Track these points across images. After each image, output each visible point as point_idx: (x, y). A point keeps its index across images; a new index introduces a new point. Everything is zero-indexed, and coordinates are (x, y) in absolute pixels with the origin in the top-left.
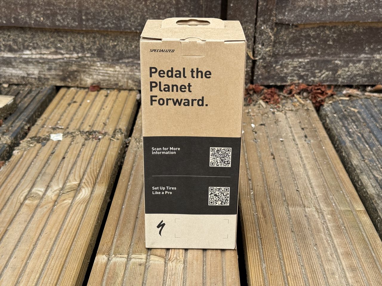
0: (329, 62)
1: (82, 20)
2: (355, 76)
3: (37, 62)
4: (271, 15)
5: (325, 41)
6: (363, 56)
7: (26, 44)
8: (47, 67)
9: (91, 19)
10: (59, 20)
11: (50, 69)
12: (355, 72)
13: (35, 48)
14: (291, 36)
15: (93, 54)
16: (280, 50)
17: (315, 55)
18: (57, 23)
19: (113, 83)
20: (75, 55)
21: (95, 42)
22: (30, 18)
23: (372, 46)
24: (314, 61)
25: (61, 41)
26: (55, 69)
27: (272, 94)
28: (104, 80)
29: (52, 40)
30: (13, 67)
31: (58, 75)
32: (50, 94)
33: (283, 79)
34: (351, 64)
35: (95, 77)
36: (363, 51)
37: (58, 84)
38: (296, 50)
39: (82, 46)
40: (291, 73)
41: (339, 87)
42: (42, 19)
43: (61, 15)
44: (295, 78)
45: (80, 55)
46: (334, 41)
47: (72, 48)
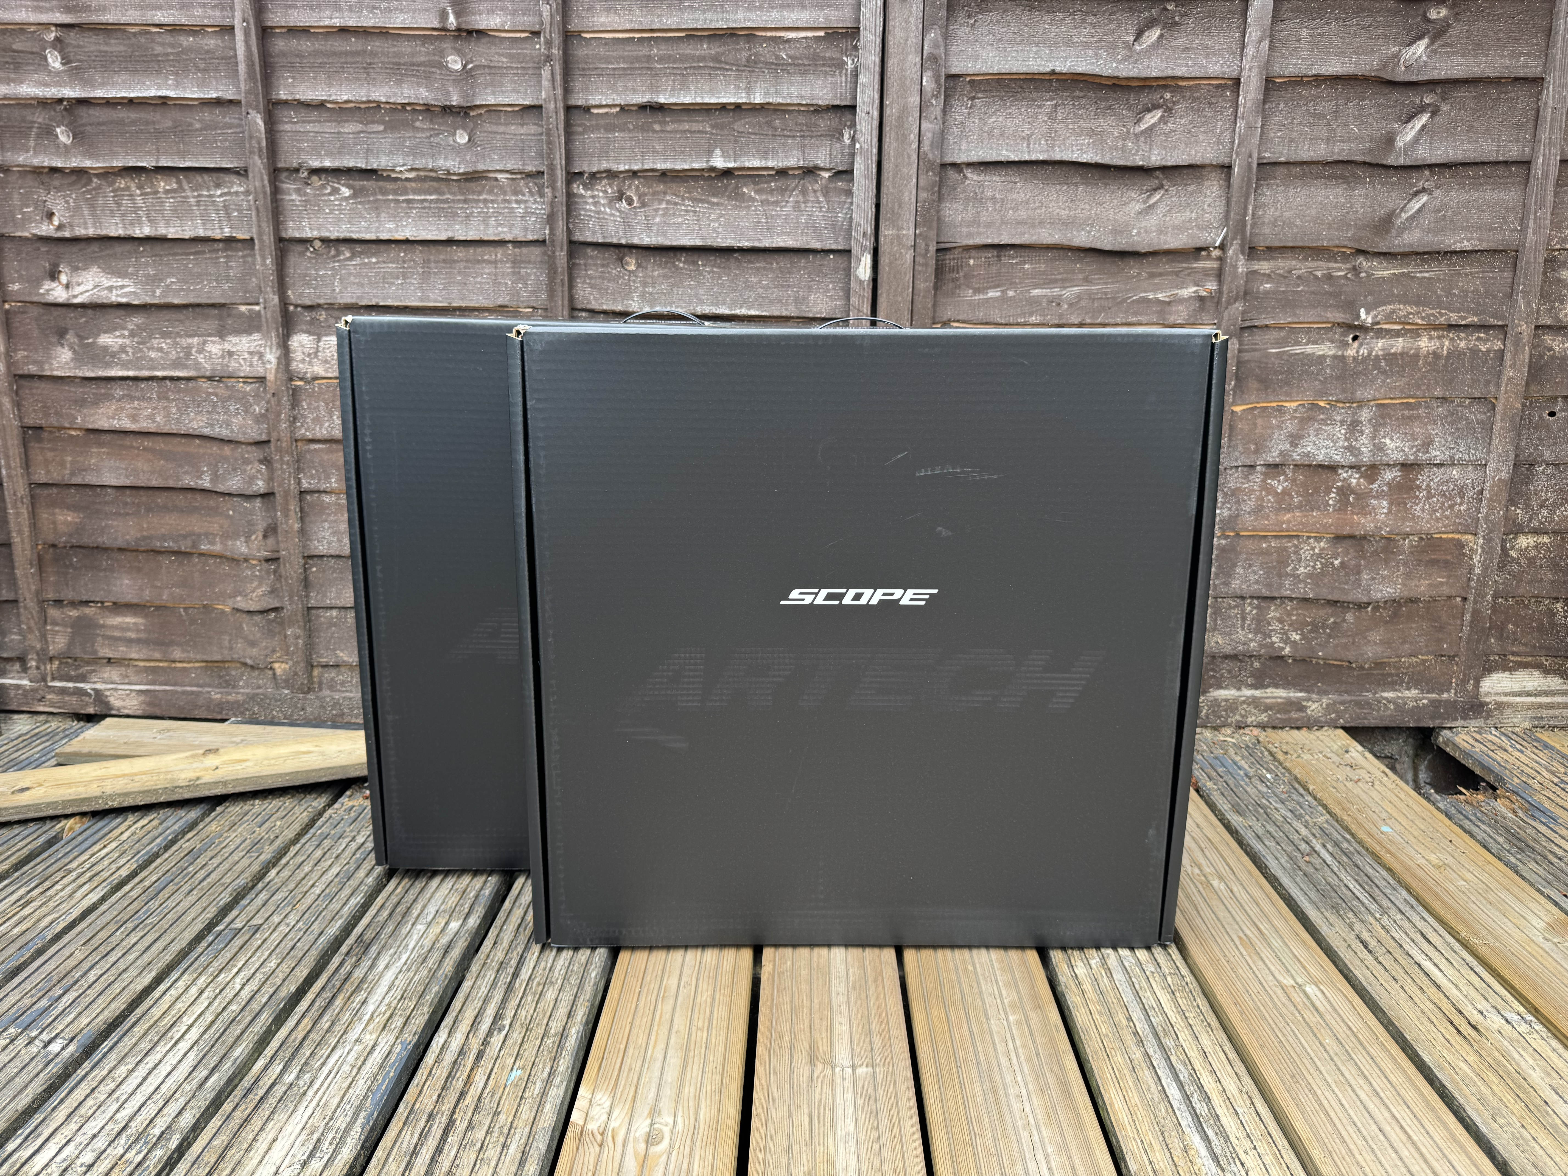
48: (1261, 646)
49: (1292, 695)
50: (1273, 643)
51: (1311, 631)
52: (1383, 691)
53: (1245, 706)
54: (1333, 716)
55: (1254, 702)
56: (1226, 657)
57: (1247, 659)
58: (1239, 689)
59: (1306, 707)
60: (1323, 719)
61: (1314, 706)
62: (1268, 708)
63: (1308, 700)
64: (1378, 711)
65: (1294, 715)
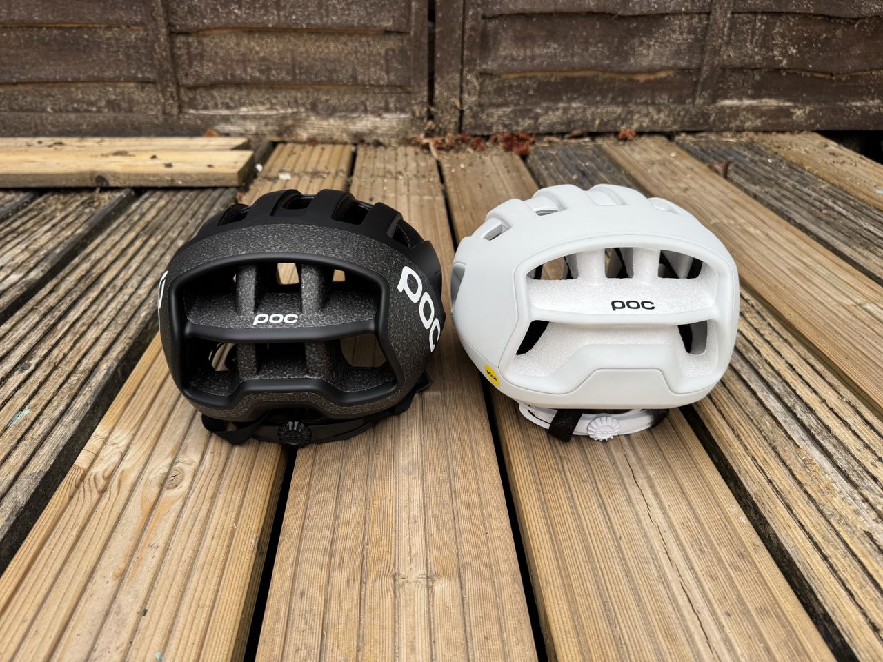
0: (529, 111)
1: (295, 74)
2: (555, 123)
3: (254, 118)
4: (475, 65)
5: (527, 91)
6: (561, 105)
7: (243, 101)
8: (263, 122)
9: (305, 73)
10: (273, 75)
11: (266, 124)
12: (555, 121)
13: (250, 105)
14: (495, 86)
15: (307, 109)
16: (486, 100)
17: (518, 104)
18: (272, 78)
19: (328, 137)
20: (290, 111)
21: (308, 97)
22: (246, 74)
23: (569, 96)
24: (516, 110)
25: (276, 97)
26: (272, 124)
27: (478, 142)
28: (319, 135)
29: (267, 96)
30: (232, 124)
31: (274, 131)
32: (268, 148)
33: (489, 128)
34: (550, 113)
35: (311, 131)
36: (560, 100)
37: (276, 139)
38: (500, 100)
39: (296, 101)
40: (496, 123)
41: (540, 135)
42: (257, 75)
43: (276, 70)
44: (500, 128)
45: (295, 110)
46: (535, 91)
47: (286, 103)
48: (764, 59)
49: (781, 104)
50: (774, 56)
51: (805, 46)
52: (853, 101)
53: (744, 113)
54: (813, 121)
55: (752, 109)
56: (735, 70)
57: (750, 72)
58: (741, 99)
59: (792, 114)
60: (804, 124)
61: (799, 112)
62: (763, 114)
63: (795, 107)
64: (848, 117)
65: (782, 120)
